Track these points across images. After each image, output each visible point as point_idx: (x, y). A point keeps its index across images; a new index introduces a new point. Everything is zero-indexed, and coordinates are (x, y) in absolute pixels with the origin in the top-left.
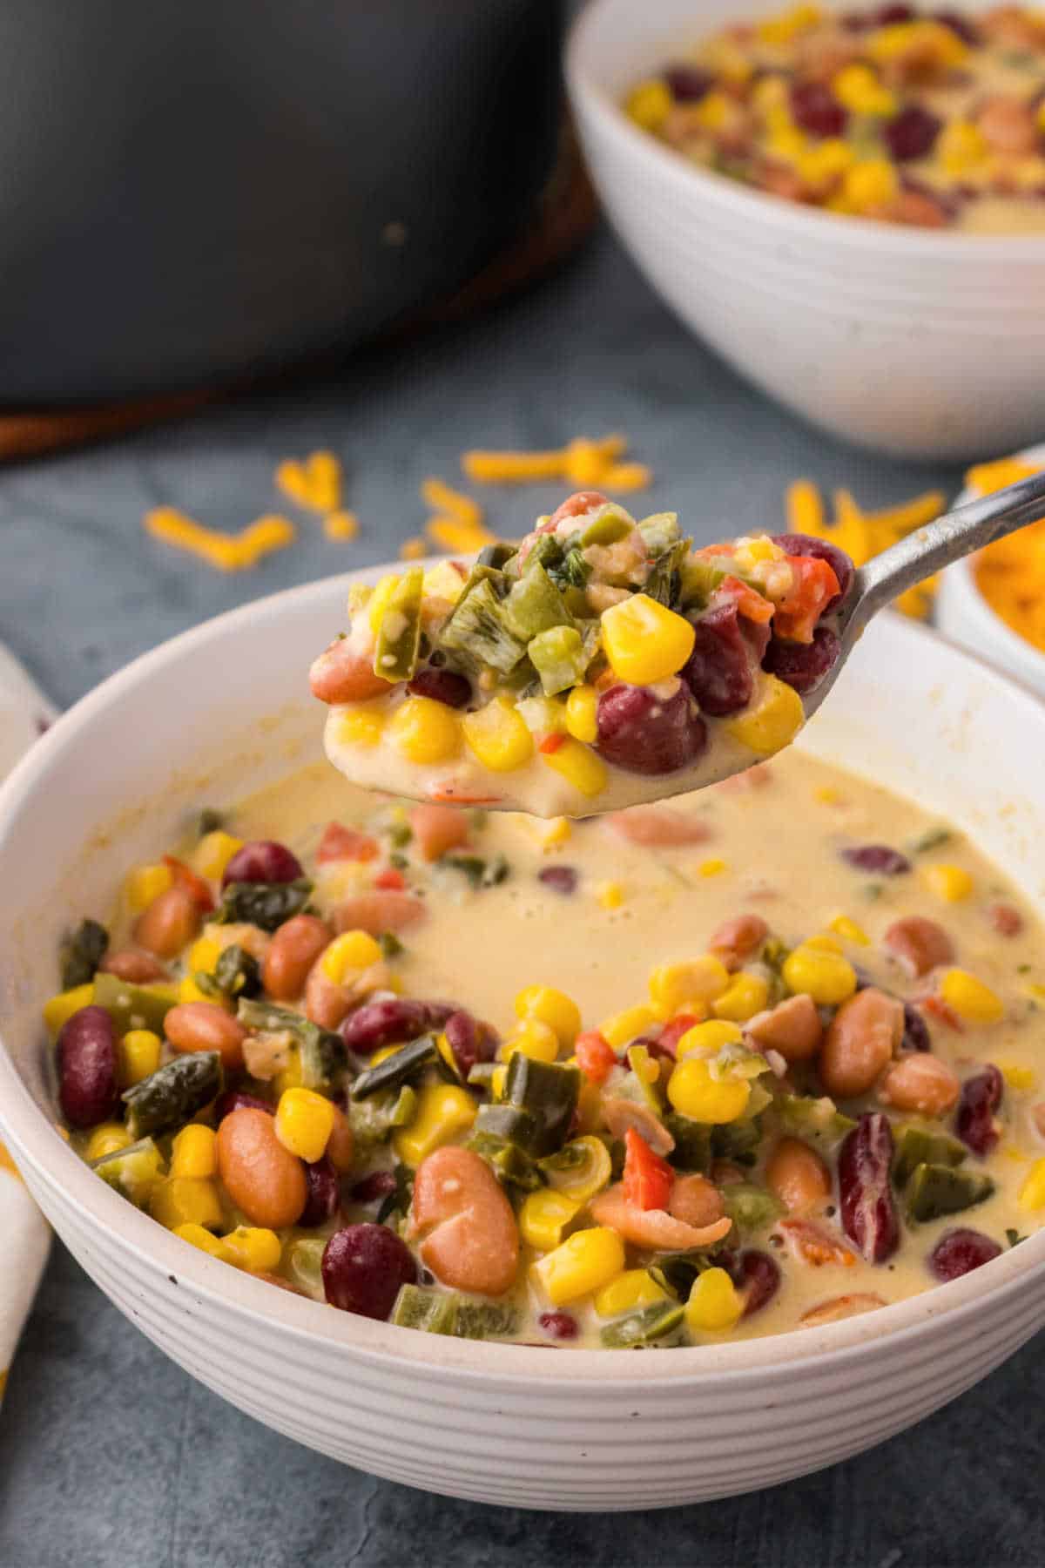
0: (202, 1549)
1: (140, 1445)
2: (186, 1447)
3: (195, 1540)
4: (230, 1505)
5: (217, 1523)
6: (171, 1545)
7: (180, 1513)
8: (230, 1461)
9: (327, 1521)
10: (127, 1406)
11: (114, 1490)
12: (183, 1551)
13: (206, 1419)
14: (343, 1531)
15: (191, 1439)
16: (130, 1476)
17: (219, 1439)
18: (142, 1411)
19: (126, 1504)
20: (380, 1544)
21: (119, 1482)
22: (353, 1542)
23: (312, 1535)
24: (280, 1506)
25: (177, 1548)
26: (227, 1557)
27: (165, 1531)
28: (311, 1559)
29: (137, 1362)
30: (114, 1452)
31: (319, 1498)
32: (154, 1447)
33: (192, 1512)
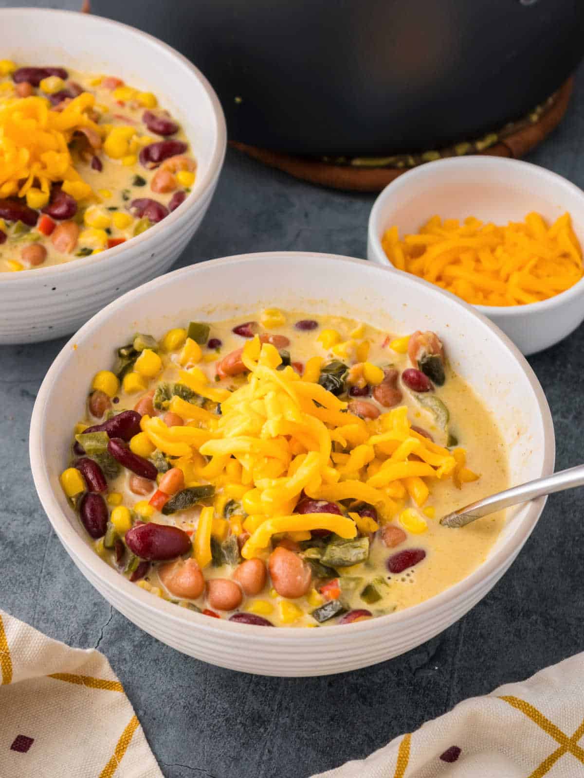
0: (45, 621)
1: (24, 578)
2: (42, 579)
3: (43, 618)
4: (58, 604)
5: (52, 610)
6: (34, 619)
7: (38, 606)
8: (60, 586)
9: (97, 611)
10: (20, 563)
11: (12, 596)
12: (38, 621)
13: (51, 569)
14: (102, 615)
15: (44, 576)
16: (19, 591)
17: (55, 577)
18: (25, 565)
19: (17, 602)
20: (116, 621)
21: (15, 593)
22: (105, 620)
23: (89, 617)
24: (78, 605)
25: (36, 620)
26: (55, 623)
27: (32, 613)
28: (88, 626)
29: (24, 545)
30: (14, 582)
31: (93, 602)
32: (29, 579)
33: (42, 606)
